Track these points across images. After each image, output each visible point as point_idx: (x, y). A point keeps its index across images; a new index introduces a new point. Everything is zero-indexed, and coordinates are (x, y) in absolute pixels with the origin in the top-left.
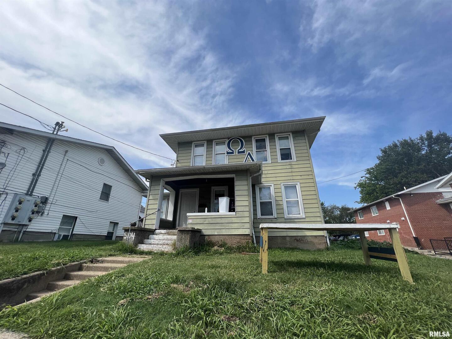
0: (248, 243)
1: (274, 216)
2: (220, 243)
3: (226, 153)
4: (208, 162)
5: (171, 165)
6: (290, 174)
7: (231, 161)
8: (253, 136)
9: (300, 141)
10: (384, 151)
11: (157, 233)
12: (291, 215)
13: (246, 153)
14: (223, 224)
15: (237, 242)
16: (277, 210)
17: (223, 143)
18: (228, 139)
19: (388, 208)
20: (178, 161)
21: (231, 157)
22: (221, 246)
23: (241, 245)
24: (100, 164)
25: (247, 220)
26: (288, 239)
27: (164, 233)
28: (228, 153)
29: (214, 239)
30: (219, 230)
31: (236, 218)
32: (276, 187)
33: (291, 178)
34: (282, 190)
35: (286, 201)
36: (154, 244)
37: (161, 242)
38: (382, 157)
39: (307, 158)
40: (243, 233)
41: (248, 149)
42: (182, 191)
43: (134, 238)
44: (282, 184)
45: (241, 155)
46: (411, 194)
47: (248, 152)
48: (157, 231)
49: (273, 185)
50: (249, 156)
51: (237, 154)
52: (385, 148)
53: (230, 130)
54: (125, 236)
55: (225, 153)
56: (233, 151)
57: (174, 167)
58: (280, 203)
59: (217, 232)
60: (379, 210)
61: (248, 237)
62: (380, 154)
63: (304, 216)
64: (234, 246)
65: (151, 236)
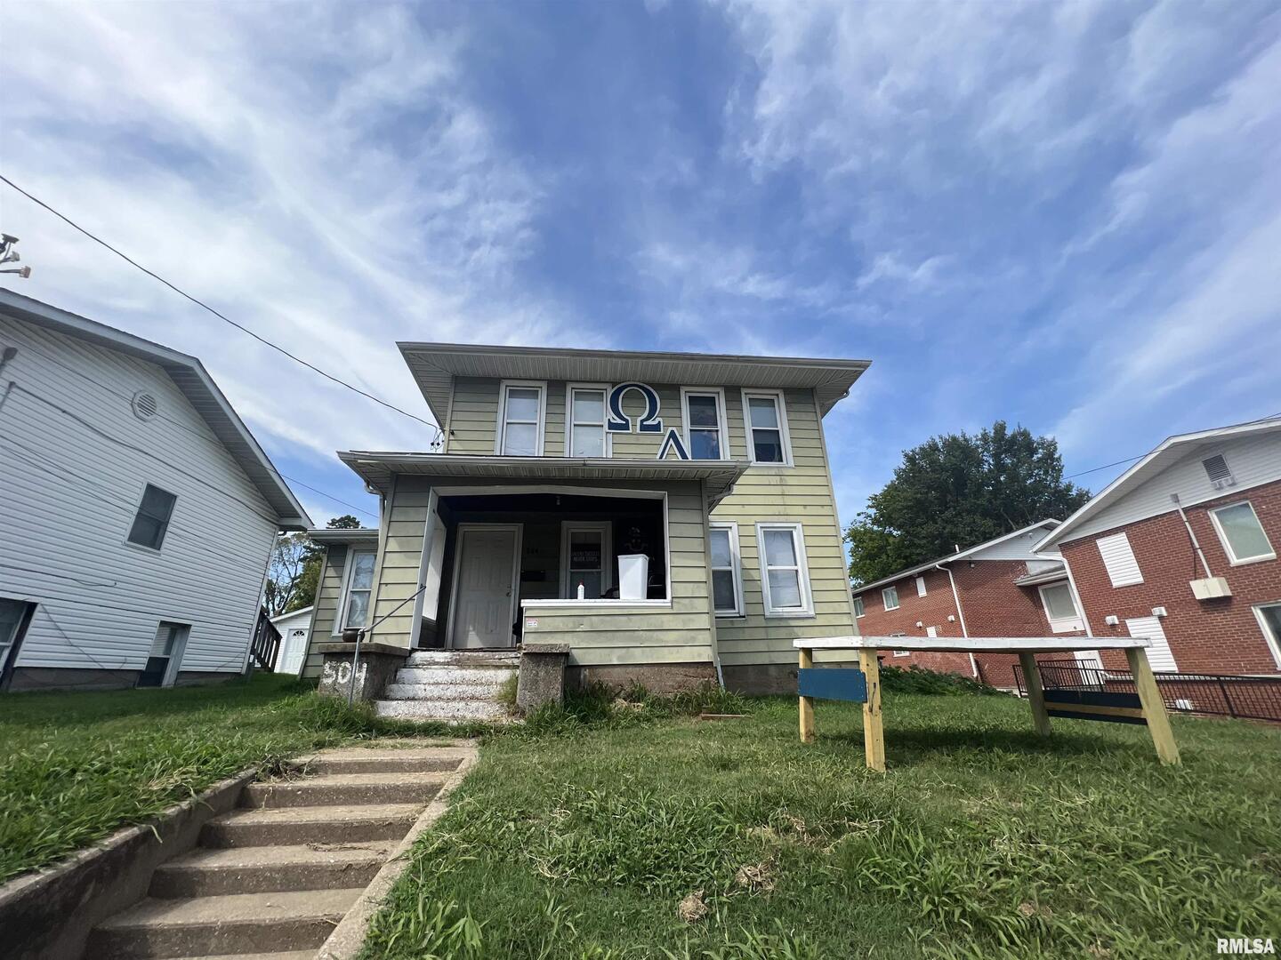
0: (707, 687)
1: (737, 611)
2: (628, 689)
3: (606, 426)
4: (551, 447)
5: (432, 444)
6: (779, 500)
7: (621, 449)
8: (683, 385)
9: (804, 416)
10: (911, 459)
11: (418, 661)
12: (780, 610)
13: (665, 431)
14: (637, 632)
15: (676, 686)
16: (747, 594)
17: (599, 396)
18: (614, 384)
19: (922, 592)
20: (453, 434)
21: (619, 439)
22: (634, 697)
23: (688, 692)
24: (141, 414)
25: (704, 622)
26: (773, 671)
27: (442, 660)
28: (612, 426)
29: (611, 679)
30: (625, 650)
31: (671, 616)
32: (745, 531)
33: (781, 510)
34: (757, 541)
35: (769, 571)
36: (426, 699)
37: (451, 692)
38: (904, 471)
39: (820, 462)
40: (693, 658)
41: (670, 422)
42: (465, 528)
43: (362, 682)
44: (759, 525)
45: (649, 437)
46: (970, 562)
47: (670, 429)
48: (419, 656)
49: (735, 526)
50: (671, 441)
51: (638, 431)
52: (913, 451)
53: (624, 360)
54: (328, 676)
55: (602, 426)
56: (627, 421)
57: (440, 451)
58: (755, 575)
59: (619, 658)
60: (900, 597)
61: (709, 671)
62: (901, 463)
63: (812, 613)
64: (670, 696)
65: (404, 673)
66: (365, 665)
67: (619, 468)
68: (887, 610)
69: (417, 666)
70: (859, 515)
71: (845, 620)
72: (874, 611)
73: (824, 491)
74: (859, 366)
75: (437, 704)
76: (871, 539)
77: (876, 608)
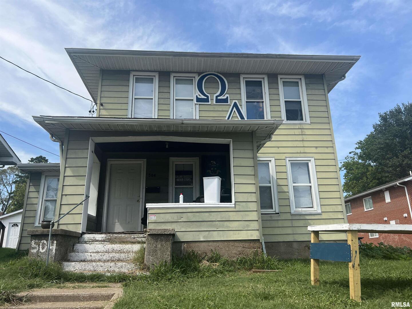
0: (256, 254)
1: (274, 210)
2: (210, 255)
3: (195, 101)
4: (162, 113)
5: (90, 112)
6: (300, 144)
7: (204, 114)
8: (242, 74)
9: (317, 92)
11: (86, 239)
12: (300, 209)
13: (231, 103)
14: (214, 223)
15: (238, 253)
16: (280, 200)
17: (190, 81)
18: (199, 74)
19: (388, 199)
20: (102, 105)
21: (203, 108)
22: (213, 260)
23: (245, 257)
25: (254, 216)
26: (295, 245)
27: (100, 239)
28: (198, 100)
29: (199, 249)
30: (208, 232)
31: (235, 213)
32: (279, 163)
33: (302, 150)
34: (287, 169)
35: (294, 186)
36: (91, 261)
37: (106, 257)
39: (326, 120)
40: (248, 238)
41: (234, 97)
42: (111, 162)
43: (54, 251)
45: (222, 107)
47: (234, 101)
48: (87, 237)
49: (273, 160)
50: (235, 109)
51: (214, 103)
53: (206, 58)
54: (34, 248)
55: (192, 100)
56: (208, 97)
57: (95, 115)
58: (285, 189)
59: (204, 237)
61: (257, 245)
63: (319, 211)
64: (235, 259)
65: (78, 246)
66: (55, 242)
67: (203, 125)
68: (365, 210)
69: (86, 242)
70: (350, 153)
71: (340, 216)
72: (358, 211)
73: (329, 138)
74: (352, 60)
75: (98, 263)
76: (357, 168)
77: (359, 209)
